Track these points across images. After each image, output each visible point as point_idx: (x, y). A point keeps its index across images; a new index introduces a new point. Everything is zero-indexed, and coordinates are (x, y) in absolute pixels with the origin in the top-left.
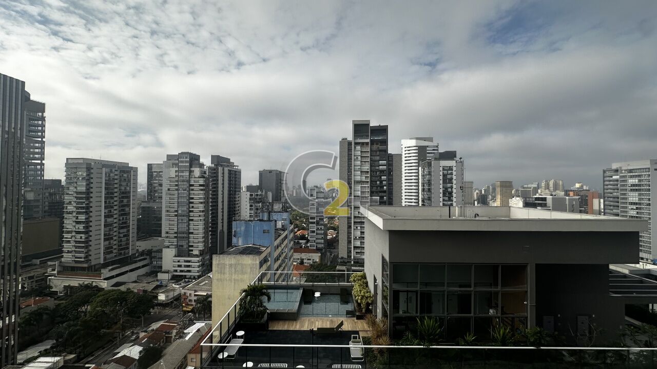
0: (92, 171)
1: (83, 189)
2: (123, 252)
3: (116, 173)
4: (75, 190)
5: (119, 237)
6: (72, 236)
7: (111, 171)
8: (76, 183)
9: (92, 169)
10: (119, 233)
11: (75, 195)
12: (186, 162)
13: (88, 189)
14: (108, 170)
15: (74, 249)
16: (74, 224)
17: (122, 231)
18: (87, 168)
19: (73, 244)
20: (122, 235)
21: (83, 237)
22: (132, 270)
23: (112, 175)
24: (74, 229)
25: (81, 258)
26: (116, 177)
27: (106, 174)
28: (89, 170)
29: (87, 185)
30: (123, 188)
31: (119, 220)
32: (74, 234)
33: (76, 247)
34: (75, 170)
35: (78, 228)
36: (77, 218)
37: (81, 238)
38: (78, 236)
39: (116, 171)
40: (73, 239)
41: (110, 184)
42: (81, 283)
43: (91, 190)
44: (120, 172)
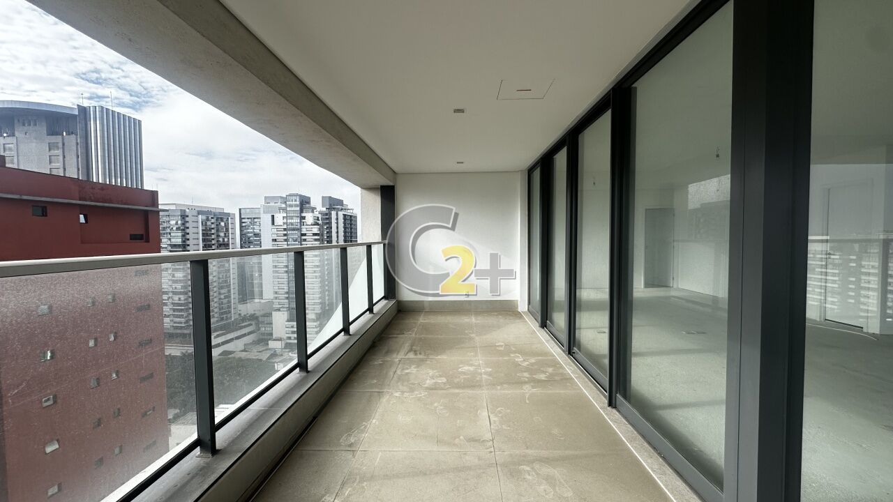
0: (187, 219)
1: (179, 241)
2: (224, 316)
3: (213, 221)
4: (169, 243)
5: (220, 299)
6: (169, 298)
7: (208, 219)
8: (170, 234)
9: (187, 216)
10: (220, 294)
11: (169, 248)
12: (296, 206)
13: (184, 242)
14: (204, 217)
15: (171, 313)
16: (170, 283)
17: (222, 291)
18: (181, 216)
19: (171, 307)
20: (222, 297)
21: (182, 299)
22: (238, 338)
23: (209, 223)
24: (171, 290)
25: (181, 323)
26: (213, 226)
27: (202, 222)
28: (183, 218)
29: (183, 236)
30: (221, 239)
31: (219, 278)
32: (170, 295)
33: (174, 310)
34: (168, 219)
35: (176, 288)
36: (173, 276)
37: (180, 299)
38: (176, 298)
39: (212, 218)
40: (170, 301)
41: (207, 235)
42: (184, 351)
43: (188, 242)
44: (217, 220)
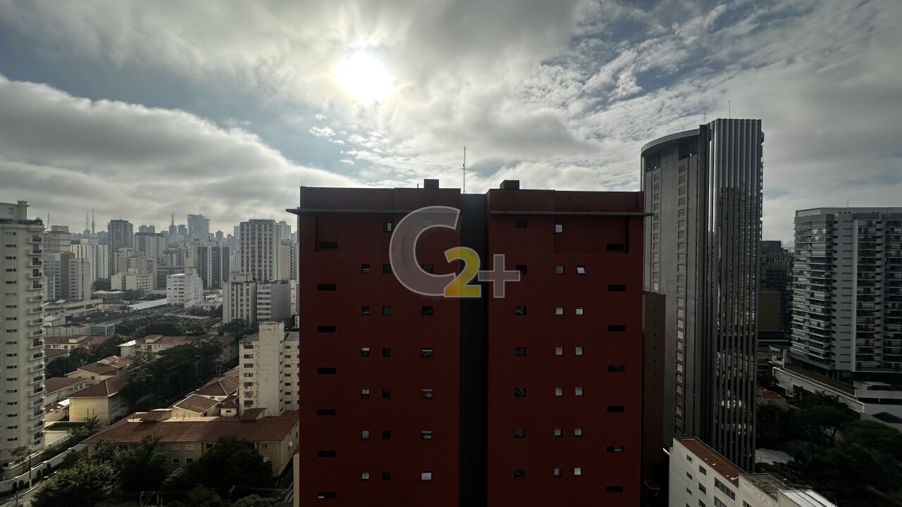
0: (836, 226)
1: (822, 254)
2: (893, 363)
3: (879, 226)
4: (809, 255)
5: (885, 337)
6: (804, 321)
7: (870, 224)
8: (811, 244)
9: (836, 222)
10: (886, 329)
11: (809, 262)
13: (829, 254)
14: (864, 223)
15: (807, 338)
16: (808, 303)
17: (891, 326)
18: (827, 222)
19: (807, 331)
20: (891, 334)
21: (822, 325)
23: (871, 230)
24: (808, 311)
25: (819, 354)
26: (879, 234)
27: (860, 230)
28: (830, 225)
29: (828, 247)
30: (893, 252)
31: (886, 307)
32: (807, 317)
33: (811, 337)
34: (809, 227)
35: (814, 310)
36: (812, 295)
37: (819, 325)
38: (815, 322)
39: (880, 222)
40: (807, 324)
41: (868, 245)
42: (819, 390)
43: (835, 255)
44: (887, 225)
